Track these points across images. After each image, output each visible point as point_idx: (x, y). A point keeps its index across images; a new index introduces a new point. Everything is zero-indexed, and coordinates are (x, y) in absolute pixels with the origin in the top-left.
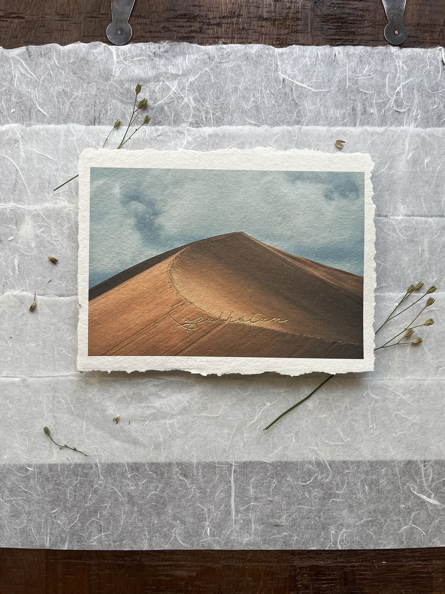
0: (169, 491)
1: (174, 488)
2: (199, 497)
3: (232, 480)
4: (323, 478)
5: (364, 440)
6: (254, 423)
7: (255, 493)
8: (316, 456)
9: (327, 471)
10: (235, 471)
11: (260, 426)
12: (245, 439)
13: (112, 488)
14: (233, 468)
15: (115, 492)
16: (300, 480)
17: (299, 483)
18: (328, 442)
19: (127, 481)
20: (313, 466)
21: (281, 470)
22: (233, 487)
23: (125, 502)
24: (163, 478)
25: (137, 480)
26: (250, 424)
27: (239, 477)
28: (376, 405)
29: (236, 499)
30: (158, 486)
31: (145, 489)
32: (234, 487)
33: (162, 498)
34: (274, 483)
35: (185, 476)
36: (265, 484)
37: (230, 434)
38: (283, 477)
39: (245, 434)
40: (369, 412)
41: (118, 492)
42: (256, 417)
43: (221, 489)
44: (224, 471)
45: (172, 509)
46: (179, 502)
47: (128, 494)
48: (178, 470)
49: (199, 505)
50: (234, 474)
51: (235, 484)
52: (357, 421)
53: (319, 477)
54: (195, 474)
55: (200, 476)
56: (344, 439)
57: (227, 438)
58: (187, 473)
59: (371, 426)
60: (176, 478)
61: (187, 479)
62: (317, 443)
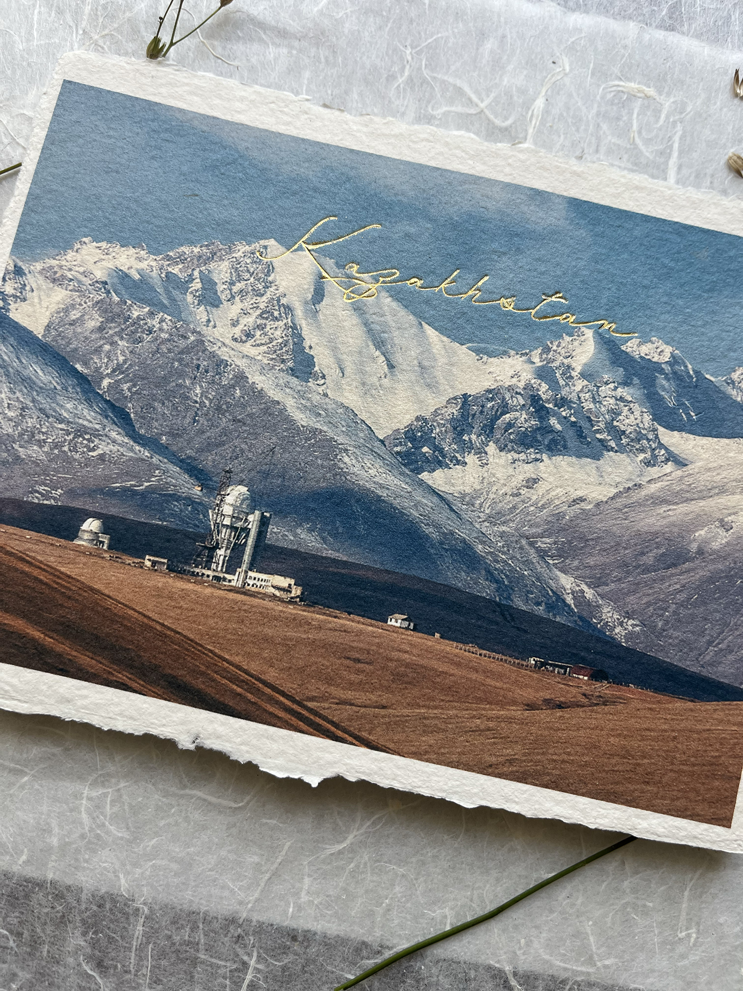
5: (653, 971)
6: (340, 852)
11: (357, 866)
12: (303, 894)
14: (249, 977)
18: (547, 957)
24: (34, 955)
26: (328, 852)
30: (15, 975)
35: (100, 965)
37: (264, 869)
39: (307, 880)
40: (686, 893)
42: (351, 836)
44: (220, 980)
48: (83, 943)
52: (645, 912)
54: (132, 966)
55: (144, 975)
56: (596, 958)
57: (250, 879)
58: (106, 960)
59: (684, 934)
60: (72, 965)
61: (105, 976)
62: (515, 953)
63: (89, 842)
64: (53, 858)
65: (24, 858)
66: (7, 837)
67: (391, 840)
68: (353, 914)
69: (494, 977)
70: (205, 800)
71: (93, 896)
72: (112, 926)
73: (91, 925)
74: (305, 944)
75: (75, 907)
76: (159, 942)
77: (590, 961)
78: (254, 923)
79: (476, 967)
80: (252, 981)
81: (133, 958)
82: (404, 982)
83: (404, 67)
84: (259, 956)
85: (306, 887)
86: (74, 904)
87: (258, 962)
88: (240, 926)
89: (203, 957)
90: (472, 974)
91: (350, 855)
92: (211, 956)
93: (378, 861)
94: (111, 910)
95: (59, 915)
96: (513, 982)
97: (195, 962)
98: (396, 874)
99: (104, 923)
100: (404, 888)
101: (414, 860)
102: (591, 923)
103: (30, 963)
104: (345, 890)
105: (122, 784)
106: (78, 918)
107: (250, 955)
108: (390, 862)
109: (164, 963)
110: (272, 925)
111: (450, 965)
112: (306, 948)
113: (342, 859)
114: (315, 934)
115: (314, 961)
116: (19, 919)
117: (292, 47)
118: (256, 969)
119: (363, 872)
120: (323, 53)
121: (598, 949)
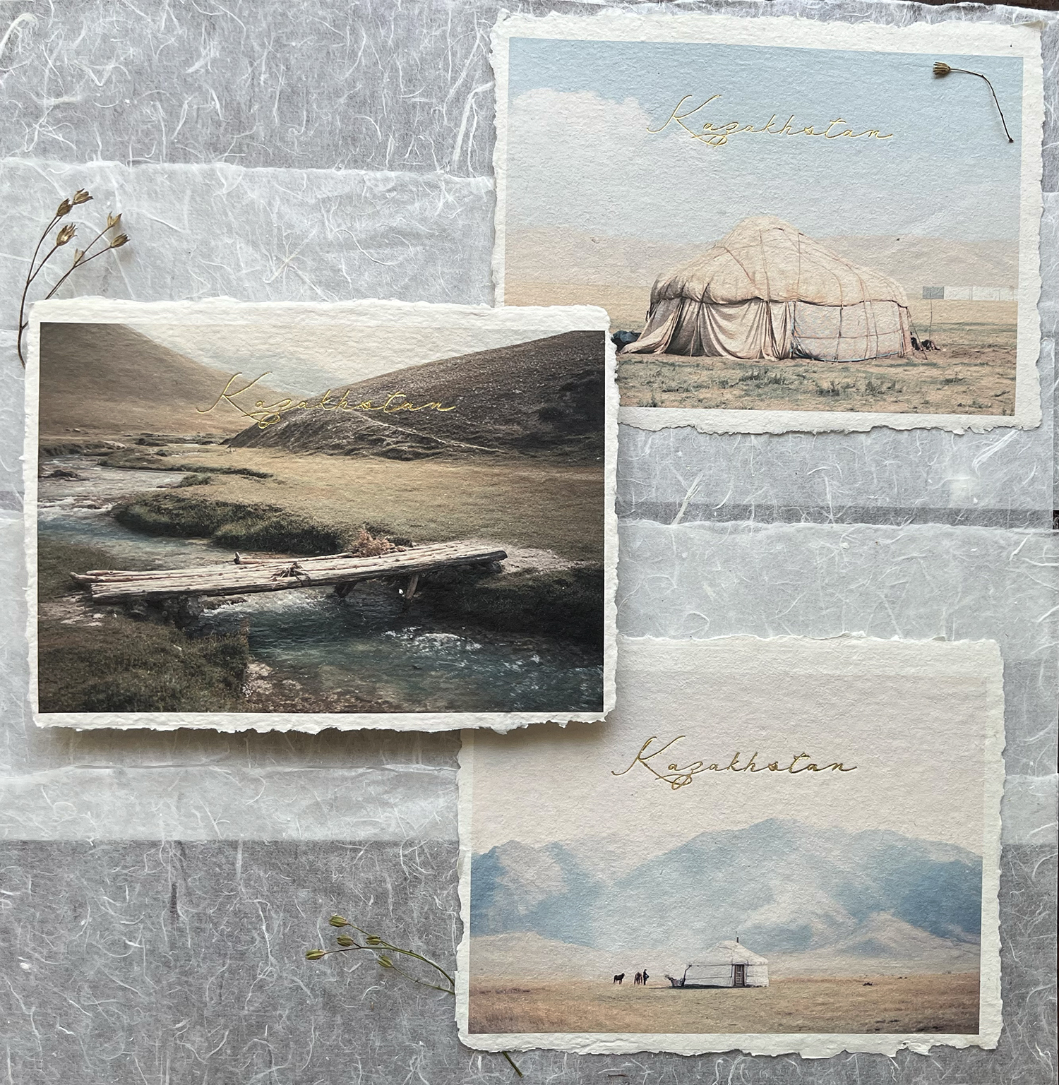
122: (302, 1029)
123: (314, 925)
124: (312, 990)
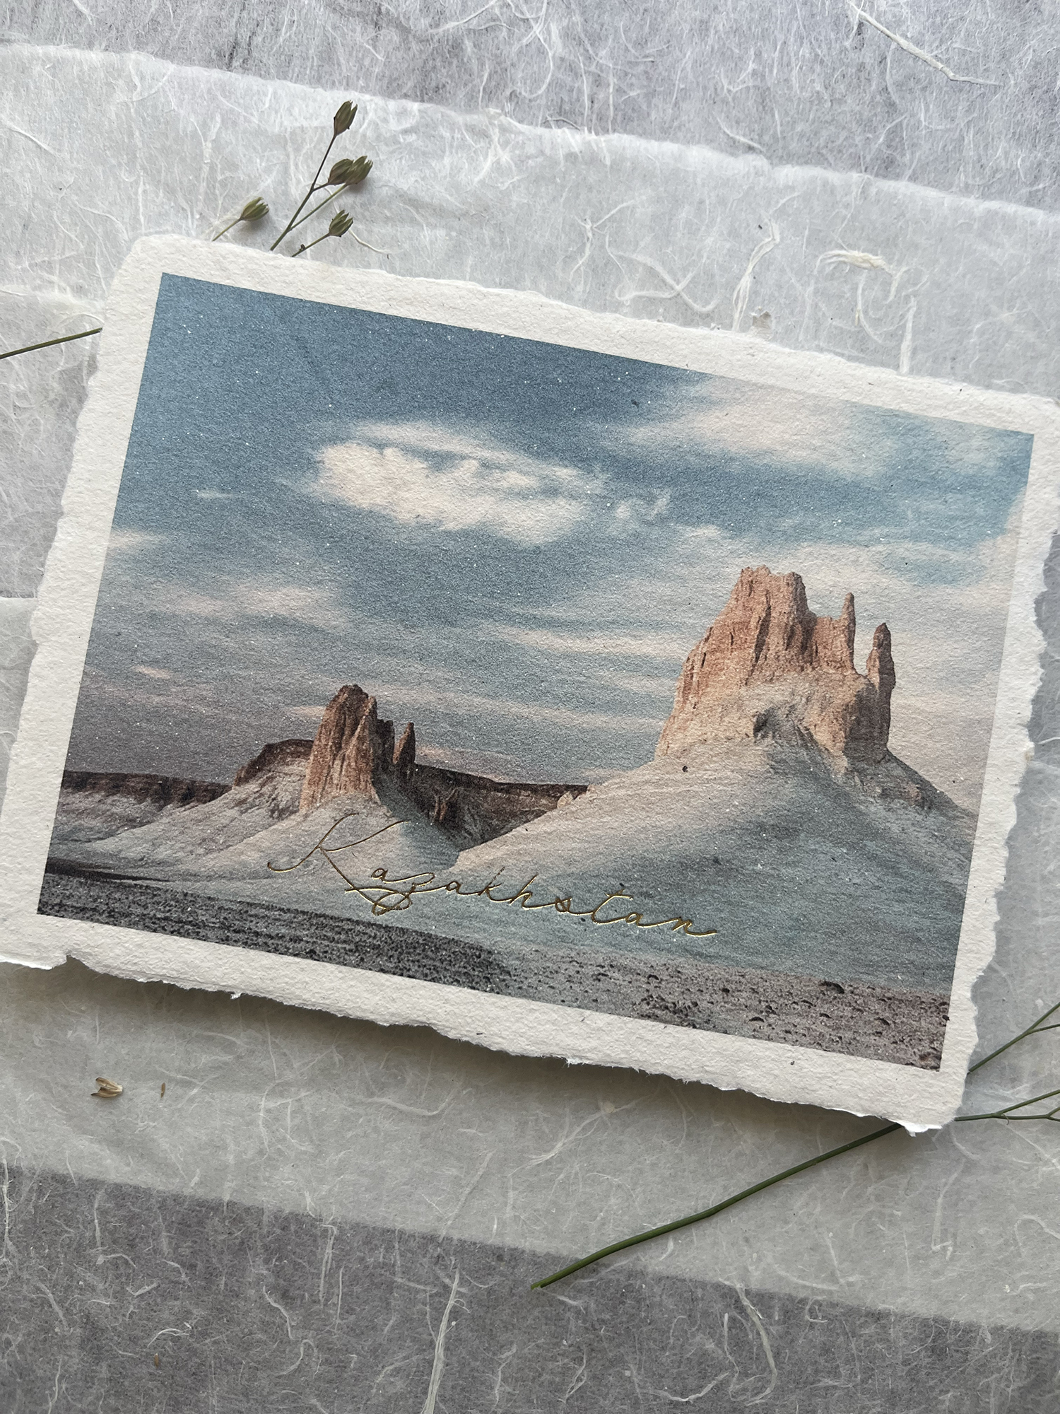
0: (223, 1337)
1: (242, 1331)
2: (319, 1377)
3: (440, 1340)
4: (745, 1390)
5: (905, 1289)
6: (548, 1162)
7: (508, 1401)
8: (735, 1313)
9: (764, 1370)
10: (455, 1314)
11: (568, 1177)
12: (509, 1208)
13: (38, 1289)
14: (451, 1303)
15: (45, 1302)
16: (667, 1382)
17: (662, 1393)
18: (783, 1273)
19: (89, 1276)
20: (719, 1344)
21: (611, 1339)
22: (438, 1366)
23: (73, 1343)
24: (210, 1288)
25: (123, 1279)
26: (534, 1163)
27: (465, 1333)
28: (968, 1180)
29: (442, 1406)
30: (189, 1312)
31: (144, 1315)
32: (440, 1366)
33: (195, 1355)
34: (579, 1380)
35: (285, 1296)
36: (546, 1377)
37: (463, 1182)
38: (612, 1363)
39: (511, 1194)
40: (940, 1200)
41: (55, 1307)
42: (560, 1145)
43: (397, 1364)
44: (419, 1306)
45: (223, 1398)
46: (249, 1380)
47: (88, 1317)
48: (265, 1272)
49: (314, 1401)
50: (449, 1321)
51: (446, 1356)
52: (892, 1223)
53: (733, 1387)
54: (321, 1295)
55: (335, 1305)
56: (838, 1274)
57: (449, 1193)
58: (292, 1289)
59: (938, 1247)
60: (253, 1298)
61: (291, 1308)
62: (746, 1269)
63: (269, 1158)
64: (230, 1177)
65: (196, 1179)
66: (176, 1157)
67: (603, 1148)
68: (564, 1229)
69: (724, 1296)
70: (395, 1108)
71: (276, 1217)
72: (298, 1250)
73: (275, 1251)
74: (513, 1263)
75: (255, 1232)
76: (350, 1266)
77: (833, 1278)
78: (455, 1242)
79: (704, 1285)
80: (454, 1307)
81: (322, 1285)
82: (623, 1303)
83: (584, 244)
84: (461, 1279)
85: (511, 1201)
86: (255, 1227)
87: (461, 1284)
88: (440, 1245)
89: (400, 1280)
90: (699, 1293)
91: (559, 1166)
92: (409, 1280)
93: (588, 1171)
94: (296, 1232)
95: (237, 1241)
96: (746, 1302)
97: (391, 1286)
98: (611, 1185)
99: (289, 1247)
100: (620, 1200)
101: (630, 1168)
102: (831, 1234)
103: (205, 1298)
104: (554, 1203)
105: (303, 1094)
106: (259, 1244)
107: (451, 1277)
108: (603, 1171)
109: (357, 1289)
110: (475, 1244)
111: (674, 1283)
112: (513, 1268)
113: (550, 1170)
114: (523, 1252)
115: (523, 1282)
116: (191, 1250)
117: (451, 228)
118: (458, 1292)
119: (574, 1183)
120: (488, 233)
121: (840, 1263)
122: (40, 1373)
123: (91, 1203)
124: (68, 1311)
